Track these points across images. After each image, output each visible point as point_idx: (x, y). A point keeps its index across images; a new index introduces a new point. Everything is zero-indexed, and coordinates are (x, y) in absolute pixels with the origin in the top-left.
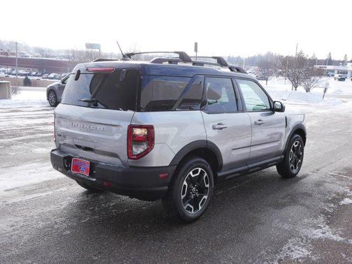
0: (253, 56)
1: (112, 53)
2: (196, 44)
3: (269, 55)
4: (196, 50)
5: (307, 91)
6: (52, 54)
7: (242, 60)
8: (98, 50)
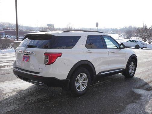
0: (123, 28)
1: (59, 28)
2: (97, 23)
3: (130, 27)
4: (97, 26)
5: (149, 44)
6: (33, 29)
7: (118, 30)
8: (53, 27)
